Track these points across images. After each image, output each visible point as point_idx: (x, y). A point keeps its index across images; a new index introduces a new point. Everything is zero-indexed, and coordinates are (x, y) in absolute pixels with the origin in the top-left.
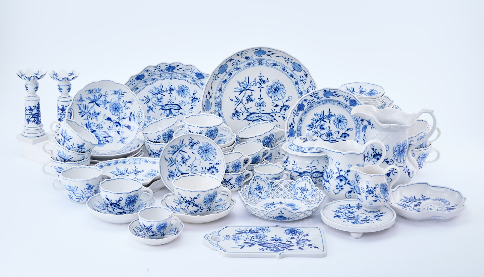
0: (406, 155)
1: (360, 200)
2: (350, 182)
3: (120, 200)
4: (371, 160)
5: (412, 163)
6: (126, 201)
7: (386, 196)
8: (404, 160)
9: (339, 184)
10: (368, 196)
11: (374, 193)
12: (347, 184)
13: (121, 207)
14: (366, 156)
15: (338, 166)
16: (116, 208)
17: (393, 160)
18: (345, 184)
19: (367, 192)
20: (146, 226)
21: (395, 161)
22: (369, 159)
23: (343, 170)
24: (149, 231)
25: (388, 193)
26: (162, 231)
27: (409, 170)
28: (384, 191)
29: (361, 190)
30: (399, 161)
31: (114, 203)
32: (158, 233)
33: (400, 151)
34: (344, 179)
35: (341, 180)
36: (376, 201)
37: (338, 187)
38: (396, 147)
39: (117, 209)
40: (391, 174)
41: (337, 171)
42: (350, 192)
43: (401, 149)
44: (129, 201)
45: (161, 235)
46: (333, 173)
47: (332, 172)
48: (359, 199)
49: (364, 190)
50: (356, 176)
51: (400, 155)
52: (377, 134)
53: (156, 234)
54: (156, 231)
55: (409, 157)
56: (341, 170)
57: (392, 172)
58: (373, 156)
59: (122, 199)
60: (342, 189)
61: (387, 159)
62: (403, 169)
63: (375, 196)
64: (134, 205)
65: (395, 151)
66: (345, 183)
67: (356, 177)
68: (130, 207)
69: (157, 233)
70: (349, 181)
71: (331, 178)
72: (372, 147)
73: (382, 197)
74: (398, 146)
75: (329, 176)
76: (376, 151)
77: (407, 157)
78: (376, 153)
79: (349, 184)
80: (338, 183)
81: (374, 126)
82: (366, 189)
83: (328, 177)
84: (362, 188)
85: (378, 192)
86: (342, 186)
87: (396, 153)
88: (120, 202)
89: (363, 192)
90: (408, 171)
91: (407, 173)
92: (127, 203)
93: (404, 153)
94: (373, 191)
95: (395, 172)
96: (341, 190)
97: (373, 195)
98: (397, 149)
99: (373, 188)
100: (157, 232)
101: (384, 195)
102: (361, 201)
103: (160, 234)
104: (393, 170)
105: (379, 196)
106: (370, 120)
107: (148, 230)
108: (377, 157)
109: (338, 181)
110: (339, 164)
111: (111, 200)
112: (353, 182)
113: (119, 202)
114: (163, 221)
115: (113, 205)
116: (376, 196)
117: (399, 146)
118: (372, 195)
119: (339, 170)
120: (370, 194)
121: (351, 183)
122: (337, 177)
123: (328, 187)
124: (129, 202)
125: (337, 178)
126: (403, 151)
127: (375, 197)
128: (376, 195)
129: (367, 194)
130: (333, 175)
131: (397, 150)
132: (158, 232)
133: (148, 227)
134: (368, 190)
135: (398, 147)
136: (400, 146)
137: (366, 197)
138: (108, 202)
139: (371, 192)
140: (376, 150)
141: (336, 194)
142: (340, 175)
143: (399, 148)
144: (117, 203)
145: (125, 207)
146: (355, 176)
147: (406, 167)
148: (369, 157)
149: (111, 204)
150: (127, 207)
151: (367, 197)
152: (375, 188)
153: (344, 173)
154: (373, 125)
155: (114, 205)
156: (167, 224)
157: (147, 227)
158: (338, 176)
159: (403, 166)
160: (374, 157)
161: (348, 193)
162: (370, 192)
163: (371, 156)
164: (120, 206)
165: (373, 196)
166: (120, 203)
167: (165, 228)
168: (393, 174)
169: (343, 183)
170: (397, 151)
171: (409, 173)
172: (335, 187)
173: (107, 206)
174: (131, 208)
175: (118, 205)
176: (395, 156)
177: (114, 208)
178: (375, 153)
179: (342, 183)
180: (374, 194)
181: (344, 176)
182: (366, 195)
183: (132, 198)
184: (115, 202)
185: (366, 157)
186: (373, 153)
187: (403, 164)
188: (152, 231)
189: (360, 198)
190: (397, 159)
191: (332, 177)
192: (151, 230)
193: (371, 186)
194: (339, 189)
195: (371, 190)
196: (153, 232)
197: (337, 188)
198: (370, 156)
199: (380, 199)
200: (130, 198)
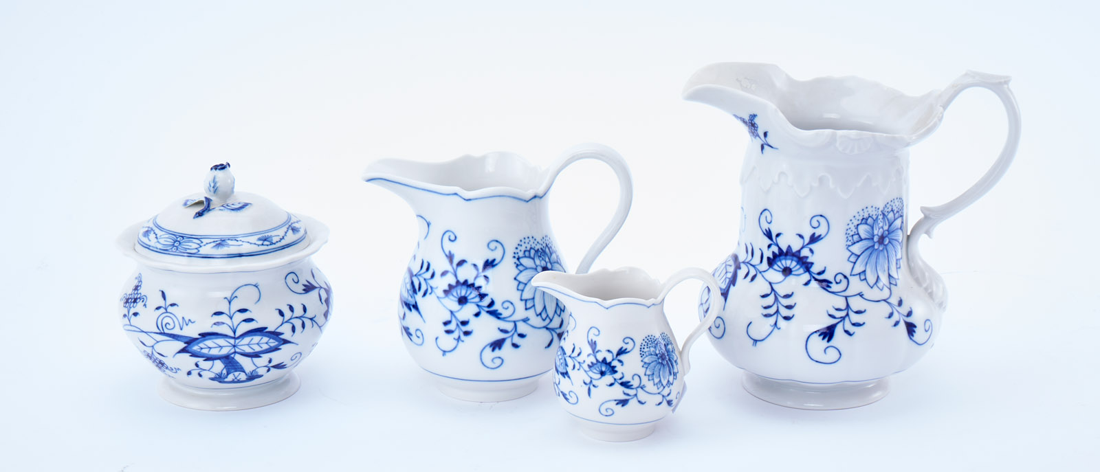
0: (899, 256)
1: (568, 397)
2: (497, 307)
4: (759, 276)
5: (926, 289)
7: (665, 382)
8: (889, 275)
9: (456, 314)
10: (594, 382)
11: (616, 372)
12: (484, 315)
14: (744, 262)
15: (449, 246)
17: (845, 277)
18: (477, 315)
19: (590, 367)
21: (854, 281)
22: (753, 272)
23: (471, 260)
25: (675, 374)
27: (910, 314)
28: (658, 366)
29: (569, 360)
30: (871, 278)
33: (876, 239)
34: (473, 295)
35: (463, 301)
36: (623, 403)
37: (452, 327)
38: (856, 223)
40: (839, 331)
41: (445, 265)
42: (497, 345)
43: (878, 232)
46: (433, 276)
47: (428, 269)
48: (564, 395)
49: (580, 359)
50: (520, 282)
51: (874, 256)
52: (782, 173)
55: (912, 265)
56: (461, 263)
57: (841, 324)
58: (768, 258)
60: (467, 333)
61: (823, 272)
62: (886, 309)
63: (622, 384)
65: (856, 238)
66: (476, 310)
67: (521, 287)
70: (492, 303)
71: (425, 294)
72: (765, 226)
73: (650, 386)
74: (864, 221)
75: (417, 287)
76: (779, 239)
77: (903, 263)
78: (780, 249)
79: (495, 314)
80: (452, 312)
81: (770, 140)
82: (589, 355)
83: (415, 291)
84: (575, 354)
85: (631, 366)
86: (464, 323)
87: (857, 249)
89: (577, 366)
90: (909, 320)
91: (902, 326)
93: (890, 247)
94: (615, 363)
95: (854, 324)
96: (463, 337)
97: (612, 381)
98: (863, 230)
99: (615, 352)
101: (657, 380)
102: (571, 400)
104: (847, 315)
105: (635, 383)
106: (755, 116)
108: (783, 262)
109: (452, 303)
110: (453, 238)
112: (506, 305)
116: (625, 385)
117: (870, 221)
118: (608, 378)
119: (456, 261)
120: (603, 374)
121: (500, 310)
122: (447, 288)
123: (417, 330)
125: (445, 292)
126: (886, 241)
127: (622, 389)
128: (624, 380)
129: (591, 374)
130: (432, 283)
131: (863, 236)
134: (595, 361)
135: (866, 223)
136: (875, 221)
137: (587, 387)
139: (606, 368)
140: (778, 235)
141: (444, 352)
142: (458, 282)
143: (872, 228)
146: (516, 283)
147: (900, 303)
148: (753, 266)
151: (590, 386)
152: (621, 352)
153: (474, 273)
154: (765, 134)
158: (450, 286)
159: (885, 300)
160: (771, 262)
161: (489, 350)
162: (604, 369)
163: (761, 262)
165: (612, 385)
168: (847, 332)
169: (470, 309)
170: (861, 240)
171: (911, 328)
172: (442, 325)
176: (853, 259)
178: (775, 249)
179: (467, 312)
180: (617, 376)
181: (473, 285)
182: (588, 381)
185: (742, 266)
186: (769, 246)
187: (886, 291)
189: (566, 392)
190: (865, 271)
191: (429, 291)
193: (608, 344)
194: (456, 335)
195: (605, 359)
197: (448, 332)
198: (756, 260)
199: (642, 395)
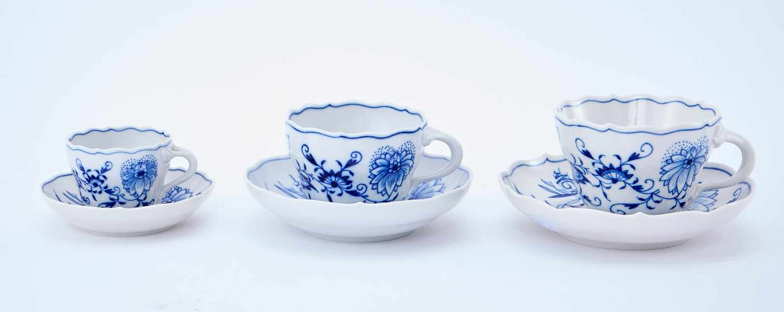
3: (351, 163)
6: (375, 165)
13: (354, 188)
16: (338, 190)
20: (89, 170)
24: (98, 189)
26: (139, 191)
31: (332, 173)
32: (128, 196)
39: (340, 195)
44: (383, 165)
45: (136, 203)
53: (121, 200)
54: (121, 186)
59: (358, 159)
64: (399, 183)
68: (385, 189)
69: (122, 196)
88: (352, 169)
92: (375, 172)
100: (123, 191)
103: (133, 197)
107: (96, 185)
111: (323, 162)
113: (349, 169)
114: (144, 154)
115: (328, 180)
124: (381, 172)
132: (128, 190)
133: (96, 175)
138: (311, 167)
144: (342, 170)
145: (370, 186)
149: (322, 179)
150: (375, 187)
155: (333, 178)
156: (154, 166)
157: (90, 174)
164: (351, 182)
166: (352, 174)
167: (149, 179)
173: (306, 184)
174: (389, 192)
175: (345, 179)
177: (333, 189)
183: (392, 156)
184: (337, 169)
188: (109, 188)
192: (103, 185)
196: (109, 192)
200: (388, 156)
